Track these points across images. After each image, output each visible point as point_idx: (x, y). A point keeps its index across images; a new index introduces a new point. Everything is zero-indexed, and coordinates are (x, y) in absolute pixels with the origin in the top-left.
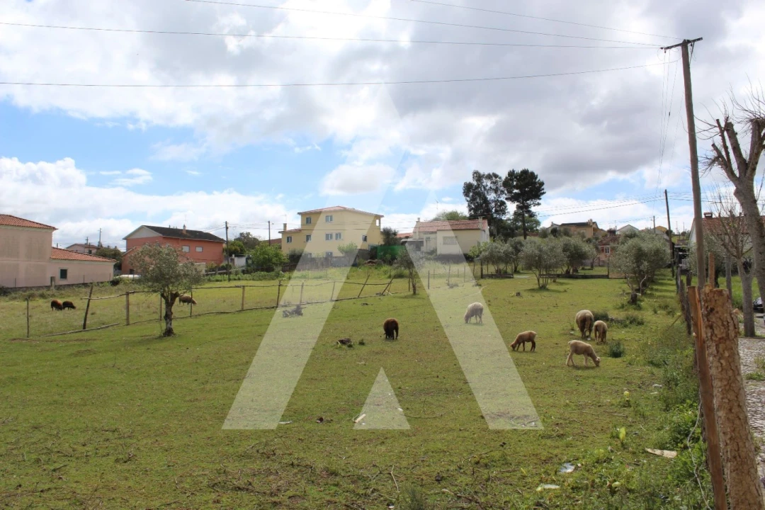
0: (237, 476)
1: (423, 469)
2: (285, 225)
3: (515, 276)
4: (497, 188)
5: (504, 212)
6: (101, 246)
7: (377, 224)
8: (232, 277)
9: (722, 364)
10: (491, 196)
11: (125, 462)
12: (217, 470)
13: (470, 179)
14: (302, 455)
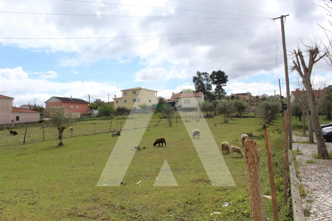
0: (80, 210)
1: (162, 206)
2: (115, 96)
3: (215, 117)
4: (207, 78)
5: (210, 89)
6: (35, 106)
7: (156, 95)
8: (92, 119)
9: (251, 175)
10: (205, 82)
11: (33, 204)
12: (72, 207)
13: (196, 75)
14: (111, 200)
